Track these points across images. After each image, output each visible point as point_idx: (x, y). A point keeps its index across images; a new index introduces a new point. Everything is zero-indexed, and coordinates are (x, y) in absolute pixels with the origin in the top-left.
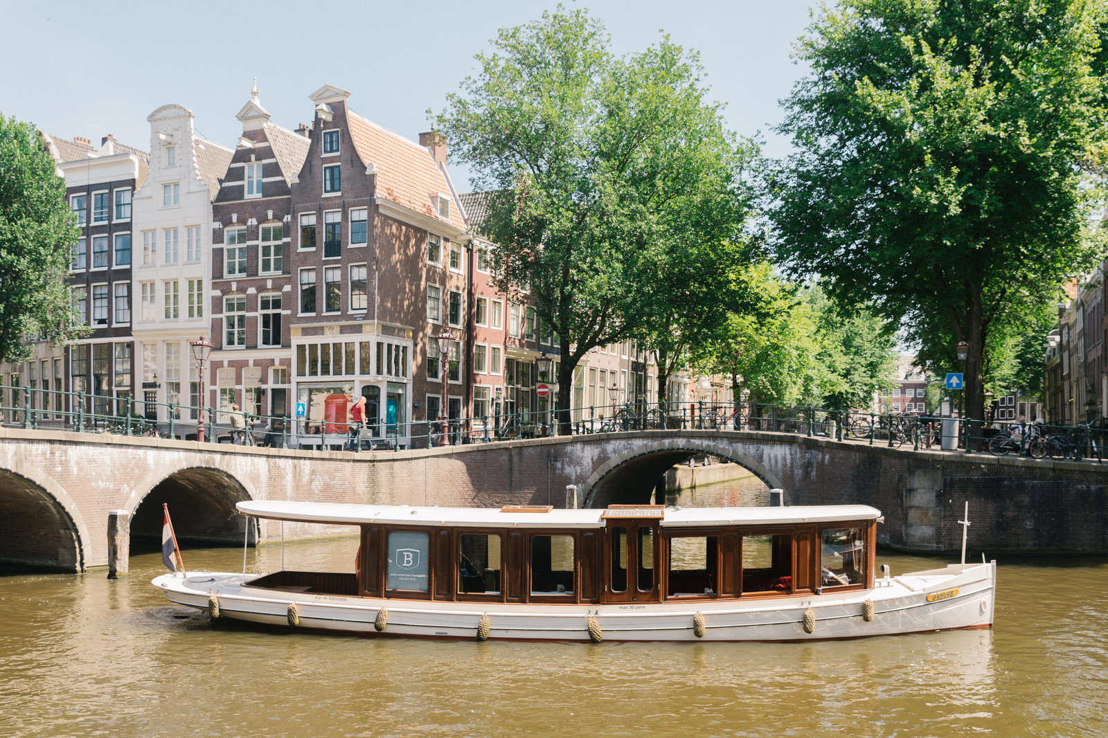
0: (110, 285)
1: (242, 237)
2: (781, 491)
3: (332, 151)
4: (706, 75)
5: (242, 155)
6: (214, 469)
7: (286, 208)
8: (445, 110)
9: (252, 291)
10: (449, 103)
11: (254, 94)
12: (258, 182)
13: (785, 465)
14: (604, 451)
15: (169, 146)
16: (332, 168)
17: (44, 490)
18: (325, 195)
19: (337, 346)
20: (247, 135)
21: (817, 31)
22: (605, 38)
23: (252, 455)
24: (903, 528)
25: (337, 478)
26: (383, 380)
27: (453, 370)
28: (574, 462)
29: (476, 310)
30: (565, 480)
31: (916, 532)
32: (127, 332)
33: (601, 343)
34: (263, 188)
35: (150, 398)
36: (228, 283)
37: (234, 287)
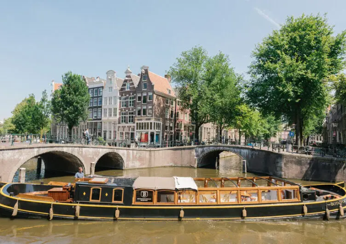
0: (97, 109)
1: (125, 99)
2: (245, 161)
3: (145, 80)
4: (230, 61)
5: (126, 81)
6: (115, 152)
7: (134, 92)
9: (127, 111)
10: (171, 69)
11: (128, 67)
13: (247, 154)
14: (203, 149)
15: (111, 79)
16: (145, 84)
18: (143, 90)
19: (145, 123)
20: (127, 77)
21: (257, 50)
22: (206, 53)
24: (276, 172)
25: (142, 155)
26: (155, 131)
27: (171, 128)
28: (196, 151)
29: (177, 115)
30: (194, 156)
31: (279, 173)
32: (100, 119)
33: (205, 123)
34: (130, 88)
35: (105, 134)
36: (122, 109)
37: (123, 110)
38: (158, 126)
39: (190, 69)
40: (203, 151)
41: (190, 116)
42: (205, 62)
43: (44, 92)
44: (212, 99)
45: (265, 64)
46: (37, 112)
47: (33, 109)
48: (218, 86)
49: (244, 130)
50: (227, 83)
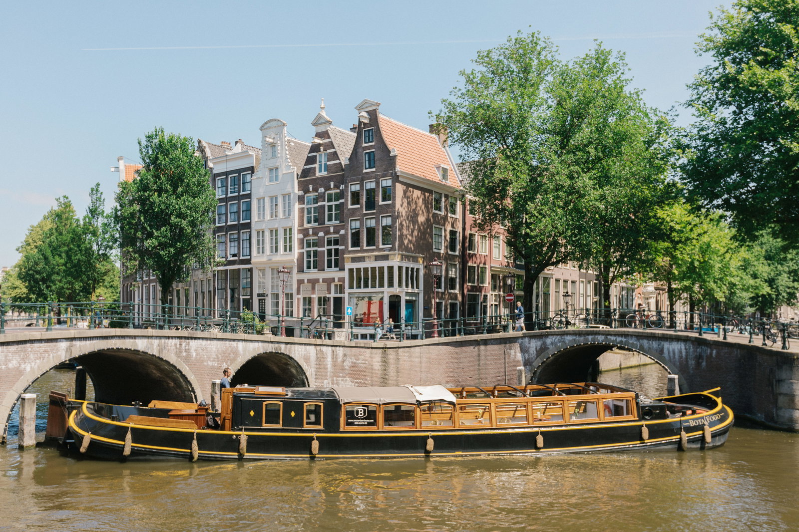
0: (239, 233)
1: (316, 200)
2: (676, 377)
3: (369, 142)
4: (629, 69)
5: (315, 148)
6: (281, 353)
7: (341, 180)
8: (441, 111)
9: (321, 234)
10: (443, 105)
11: (322, 108)
12: (325, 164)
13: (681, 357)
14: (544, 343)
15: (273, 145)
16: (369, 153)
17: (175, 367)
18: (365, 171)
19: (373, 269)
20: (318, 135)
21: (716, 28)
22: (554, 49)
23: (305, 344)
24: (774, 410)
25: (361, 360)
26: (403, 292)
27: (451, 283)
28: (524, 350)
29: (468, 243)
30: (517, 363)
31: (784, 414)
32: (248, 262)
33: (553, 264)
34: (327, 168)
35: (262, 303)
36: (307, 229)
37: (311, 232)
38: (412, 276)
39: (502, 102)
40: (542, 350)
41: (509, 243)
42: (550, 78)
43: (95, 190)
44: (572, 191)
45: (740, 71)
46: (79, 246)
47: (67, 237)
48: (592, 151)
49: (686, 283)
50: (621, 138)
